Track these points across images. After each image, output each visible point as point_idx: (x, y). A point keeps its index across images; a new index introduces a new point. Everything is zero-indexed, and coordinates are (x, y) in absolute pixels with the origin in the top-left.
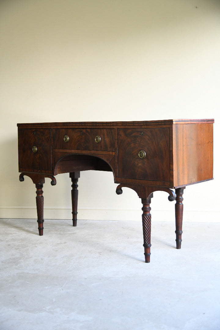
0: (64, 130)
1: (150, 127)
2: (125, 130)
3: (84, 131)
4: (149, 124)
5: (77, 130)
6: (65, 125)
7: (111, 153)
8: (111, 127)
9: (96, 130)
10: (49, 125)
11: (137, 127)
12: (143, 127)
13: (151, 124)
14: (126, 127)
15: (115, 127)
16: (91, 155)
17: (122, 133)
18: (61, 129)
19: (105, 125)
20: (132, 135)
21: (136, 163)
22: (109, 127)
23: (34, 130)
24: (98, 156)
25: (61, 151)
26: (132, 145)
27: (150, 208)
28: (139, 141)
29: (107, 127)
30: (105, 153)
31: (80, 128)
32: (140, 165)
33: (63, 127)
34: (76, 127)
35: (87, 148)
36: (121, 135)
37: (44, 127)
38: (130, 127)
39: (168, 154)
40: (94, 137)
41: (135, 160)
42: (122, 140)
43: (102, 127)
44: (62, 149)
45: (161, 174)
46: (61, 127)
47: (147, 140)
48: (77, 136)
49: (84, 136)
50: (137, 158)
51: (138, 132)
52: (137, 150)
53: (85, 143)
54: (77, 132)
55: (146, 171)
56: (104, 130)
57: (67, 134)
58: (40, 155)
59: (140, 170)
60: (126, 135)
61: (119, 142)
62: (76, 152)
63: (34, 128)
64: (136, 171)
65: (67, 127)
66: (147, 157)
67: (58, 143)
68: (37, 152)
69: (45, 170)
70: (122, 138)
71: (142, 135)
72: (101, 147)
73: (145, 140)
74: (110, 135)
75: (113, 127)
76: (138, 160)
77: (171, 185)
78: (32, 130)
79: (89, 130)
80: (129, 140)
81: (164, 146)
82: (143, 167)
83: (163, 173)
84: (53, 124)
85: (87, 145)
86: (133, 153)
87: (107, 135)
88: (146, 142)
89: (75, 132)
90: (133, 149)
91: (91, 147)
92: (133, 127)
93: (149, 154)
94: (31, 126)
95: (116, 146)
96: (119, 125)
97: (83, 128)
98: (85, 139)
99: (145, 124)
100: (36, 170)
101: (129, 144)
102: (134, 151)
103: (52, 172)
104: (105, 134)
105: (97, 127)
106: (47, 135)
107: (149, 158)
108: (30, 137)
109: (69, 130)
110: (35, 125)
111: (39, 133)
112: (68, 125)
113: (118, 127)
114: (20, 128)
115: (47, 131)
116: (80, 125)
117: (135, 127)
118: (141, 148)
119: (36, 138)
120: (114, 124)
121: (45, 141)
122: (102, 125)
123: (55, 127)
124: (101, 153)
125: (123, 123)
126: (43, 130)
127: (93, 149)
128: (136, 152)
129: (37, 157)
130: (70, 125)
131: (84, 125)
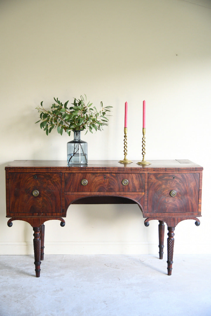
0: (80, 174)
1: (180, 172)
2: (155, 175)
3: (108, 175)
4: (181, 170)
5: (99, 174)
6: (83, 169)
7: (140, 193)
8: (141, 172)
9: (123, 174)
10: (60, 169)
12: (175, 172)
13: (183, 170)
14: (157, 172)
15: (145, 172)
16: (117, 196)
17: (153, 178)
18: (77, 174)
19: (134, 170)
20: (163, 179)
21: (167, 200)
22: (138, 172)
24: (125, 197)
25: (76, 193)
26: (163, 186)
27: (174, 234)
28: (171, 183)
29: (136, 172)
30: (133, 193)
31: (103, 173)
32: (170, 201)
33: (79, 172)
34: (98, 172)
35: (111, 190)
36: (151, 179)
37: (52, 171)
38: (161, 172)
39: (197, 192)
40: (120, 181)
41: (166, 198)
42: (153, 183)
43: (130, 172)
44: (78, 191)
45: (190, 207)
46: (77, 172)
47: (178, 182)
48: (98, 179)
49: (108, 180)
50: (168, 197)
51: (170, 176)
52: (168, 190)
53: (108, 186)
54: (99, 176)
55: (176, 206)
56: (133, 174)
57: (84, 178)
58: (45, 198)
59: (170, 205)
60: (157, 178)
61: (150, 184)
62: (97, 194)
63: (35, 171)
64: (166, 207)
65: (85, 172)
66: (177, 195)
67: (72, 186)
68: (39, 196)
69: (52, 213)
70: (153, 181)
71: (174, 178)
72: (129, 189)
73: (176, 182)
74: (139, 178)
75: (143, 172)
76: (169, 198)
77: (199, 214)
78: (31, 173)
79: (114, 175)
80: (160, 182)
81: (194, 186)
82: (174, 203)
83: (192, 206)
84: (65, 168)
85: (112, 187)
86: (164, 192)
87: (136, 178)
88: (177, 184)
89: (96, 176)
90: (164, 189)
91: (117, 189)
92: (164, 172)
93: (180, 193)
94: (29, 169)
95: (146, 187)
96: (150, 170)
97: (108, 173)
98: (109, 183)
99: (177, 170)
100: (37, 214)
101: (160, 186)
102: (165, 191)
103: (62, 214)
104: (134, 178)
105: (124, 172)
106: (56, 179)
107: (180, 196)
108: (28, 181)
109: (87, 174)
110: (36, 169)
111: (42, 177)
112: (87, 169)
113: (149, 172)
114: (9, 171)
115: (55, 175)
116: (104, 170)
117: (167, 172)
118: (172, 189)
119: (38, 182)
120: (145, 170)
121: (52, 184)
122: (130, 170)
123: (68, 172)
124: (129, 193)
125: (154, 169)
126: (49, 174)
127: (119, 191)
128: (166, 192)
129: (39, 201)
130: (89, 170)
131: (108, 170)
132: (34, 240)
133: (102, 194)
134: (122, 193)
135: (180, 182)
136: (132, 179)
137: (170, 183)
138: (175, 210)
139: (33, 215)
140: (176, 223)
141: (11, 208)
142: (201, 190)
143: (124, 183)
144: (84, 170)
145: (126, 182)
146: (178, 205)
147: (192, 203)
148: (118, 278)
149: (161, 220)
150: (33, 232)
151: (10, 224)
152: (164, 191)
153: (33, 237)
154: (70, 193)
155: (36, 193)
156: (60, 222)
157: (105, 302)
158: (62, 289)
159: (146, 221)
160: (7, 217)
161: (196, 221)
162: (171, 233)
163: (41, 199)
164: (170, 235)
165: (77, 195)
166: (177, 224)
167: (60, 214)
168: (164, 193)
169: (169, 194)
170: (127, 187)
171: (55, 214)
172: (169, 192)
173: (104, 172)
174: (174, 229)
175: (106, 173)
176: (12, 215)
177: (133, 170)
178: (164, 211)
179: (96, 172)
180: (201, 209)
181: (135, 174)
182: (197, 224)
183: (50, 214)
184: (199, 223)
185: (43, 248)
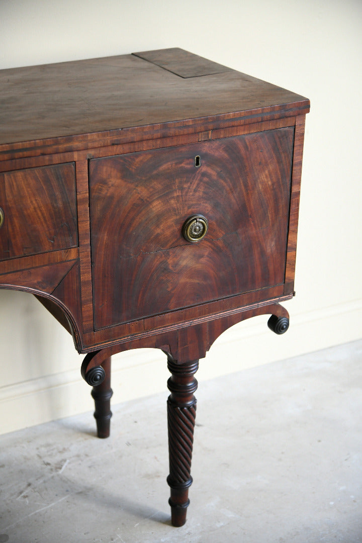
1: (222, 134)
4: (227, 124)
7: (58, 255)
8: (57, 159)
11: (175, 142)
12: (201, 136)
13: (233, 123)
14: (131, 147)
15: (76, 156)
17: (110, 174)
20: (154, 172)
21: (170, 261)
22: (45, 160)
26: (157, 206)
28: (185, 186)
29: (33, 162)
30: (28, 262)
32: (184, 263)
36: (104, 182)
38: (145, 145)
39: (283, 203)
41: (167, 255)
42: (111, 197)
43: (7, 166)
45: (259, 271)
47: (214, 176)
50: (174, 246)
51: (180, 158)
52: (174, 218)
56: (20, 174)
59: (183, 280)
60: (125, 174)
61: (98, 207)
64: (169, 289)
66: (212, 233)
70: (111, 190)
71: (198, 164)
72: (8, 244)
73: (206, 179)
74: (50, 188)
75: (66, 157)
76: (178, 250)
77: (288, 290)
80: (143, 192)
81: (273, 184)
82: (196, 266)
86: (159, 231)
87: (38, 192)
88: (211, 184)
90: (160, 217)
92: (159, 143)
93: (221, 223)
95: (85, 226)
96: (96, 143)
99: (210, 126)
101: (144, 204)
102: (162, 226)
104: (27, 191)
113: (93, 152)
117: (168, 143)
118: (192, 211)
120: (74, 146)
122: (6, 157)
128: (168, 228)
135: (221, 177)
136: (19, 195)
137: (182, 189)
138: (202, 293)
140: (206, 344)
142: (298, 193)
146: (211, 272)
147: (263, 255)
152: (158, 226)
159: (91, 366)
166: (211, 344)
168: (158, 235)
169: (178, 234)
172: (177, 228)
177: (21, 154)
178: (159, 307)
180: (293, 270)
181: (28, 173)
182: (277, 325)
184: (283, 321)
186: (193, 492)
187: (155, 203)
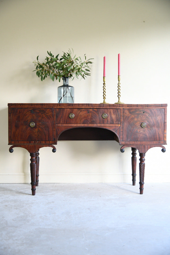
0: (68, 109)
1: (149, 108)
2: (129, 110)
3: (91, 110)
4: (150, 106)
5: (83, 109)
6: (70, 105)
7: (117, 125)
8: (118, 108)
9: (103, 109)
10: (52, 105)
11: (139, 108)
12: (145, 108)
13: (151, 106)
14: (131, 108)
15: (121, 108)
16: (98, 127)
17: (127, 112)
18: (65, 109)
20: (135, 113)
21: (138, 131)
22: (115, 108)
23: (31, 109)
24: (104, 128)
25: (64, 125)
26: (136, 119)
27: (145, 160)
28: (141, 116)
29: (113, 108)
30: (111, 125)
32: (141, 132)
33: (67, 107)
34: (83, 107)
35: (92, 122)
36: (126, 113)
37: (45, 107)
38: (134, 108)
39: (163, 124)
40: (100, 115)
41: (138, 129)
42: (127, 116)
43: (109, 108)
44: (67, 123)
45: (158, 137)
46: (66, 107)
47: (147, 116)
48: (83, 113)
49: (91, 114)
51: (140, 111)
52: (139, 122)
53: (91, 119)
54: (83, 111)
55: (146, 136)
56: (111, 109)
57: (71, 112)
58: (40, 129)
59: (141, 135)
60: (130, 113)
61: (125, 117)
62: (82, 126)
63: (32, 107)
64: (138, 136)
65: (72, 107)
66: (147, 127)
67: (61, 119)
68: (35, 127)
69: (46, 141)
70: (127, 115)
71: (144, 113)
72: (108, 121)
73: (146, 116)
74: (116, 113)
75: (119, 108)
76: (140, 129)
77: (165, 143)
78: (28, 109)
79: (96, 110)
80: (133, 116)
81: (160, 119)
82: (144, 133)
83: (159, 136)
84: (56, 105)
85: (94, 120)
86: (136, 124)
87: (114, 113)
88: (147, 117)
89: (81, 111)
90: (136, 122)
91: (98, 121)
92: (136, 108)
93: (149, 125)
94: (27, 105)
95: (122, 120)
96: (125, 106)
97: (90, 108)
98: (92, 116)
99: (146, 106)
100: (33, 142)
101: (133, 119)
103: (53, 142)
104: (112, 112)
105: (104, 108)
106: (49, 113)
107: (149, 127)
108: (26, 115)
109: (74, 109)
110: (33, 105)
111: (38, 111)
112: (74, 105)
113: (124, 108)
114: (11, 107)
115: (48, 110)
116: (87, 106)
117: (138, 108)
118: (143, 122)
119: (34, 115)
120: (120, 106)
121: (46, 117)
122: (109, 106)
123: (59, 107)
124: (108, 125)
125: (129, 105)
126: (43, 109)
127: (100, 123)
128: (138, 124)
129: (35, 131)
130: (76, 106)
131: (91, 106)
132: (31, 164)
133: (86, 125)
134: (102, 125)
135: (149, 116)
136: (110, 113)
137: (141, 117)
138: (145, 139)
139: (30, 143)
140: (146, 150)
141: (12, 136)
142: (166, 122)
143: (104, 116)
144: (72, 105)
145: (105, 116)
146: (147, 135)
147: (159, 134)
148: (100, 196)
149: (134, 147)
150: (30, 157)
151: (11, 151)
153: (30, 162)
154: (60, 125)
155: (32, 125)
156: (52, 148)
157: (89, 209)
158: (53, 202)
159: (122, 148)
160: (9, 144)
161: (162, 148)
162: (142, 158)
163: (37, 130)
164: (142, 160)
165: (66, 126)
167: (52, 142)
169: (140, 125)
170: (106, 120)
171: (48, 142)
173: (88, 107)
174: (145, 155)
175: (89, 108)
176: (13, 142)
177: (111, 106)
178: (136, 140)
179: (81, 107)
180: (166, 138)
181: (112, 110)
182: (163, 151)
183: (44, 142)
184: (165, 150)
185: (37, 176)
186: (145, 186)
187: (135, 119)
